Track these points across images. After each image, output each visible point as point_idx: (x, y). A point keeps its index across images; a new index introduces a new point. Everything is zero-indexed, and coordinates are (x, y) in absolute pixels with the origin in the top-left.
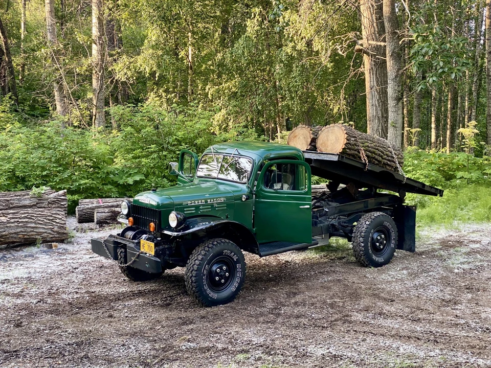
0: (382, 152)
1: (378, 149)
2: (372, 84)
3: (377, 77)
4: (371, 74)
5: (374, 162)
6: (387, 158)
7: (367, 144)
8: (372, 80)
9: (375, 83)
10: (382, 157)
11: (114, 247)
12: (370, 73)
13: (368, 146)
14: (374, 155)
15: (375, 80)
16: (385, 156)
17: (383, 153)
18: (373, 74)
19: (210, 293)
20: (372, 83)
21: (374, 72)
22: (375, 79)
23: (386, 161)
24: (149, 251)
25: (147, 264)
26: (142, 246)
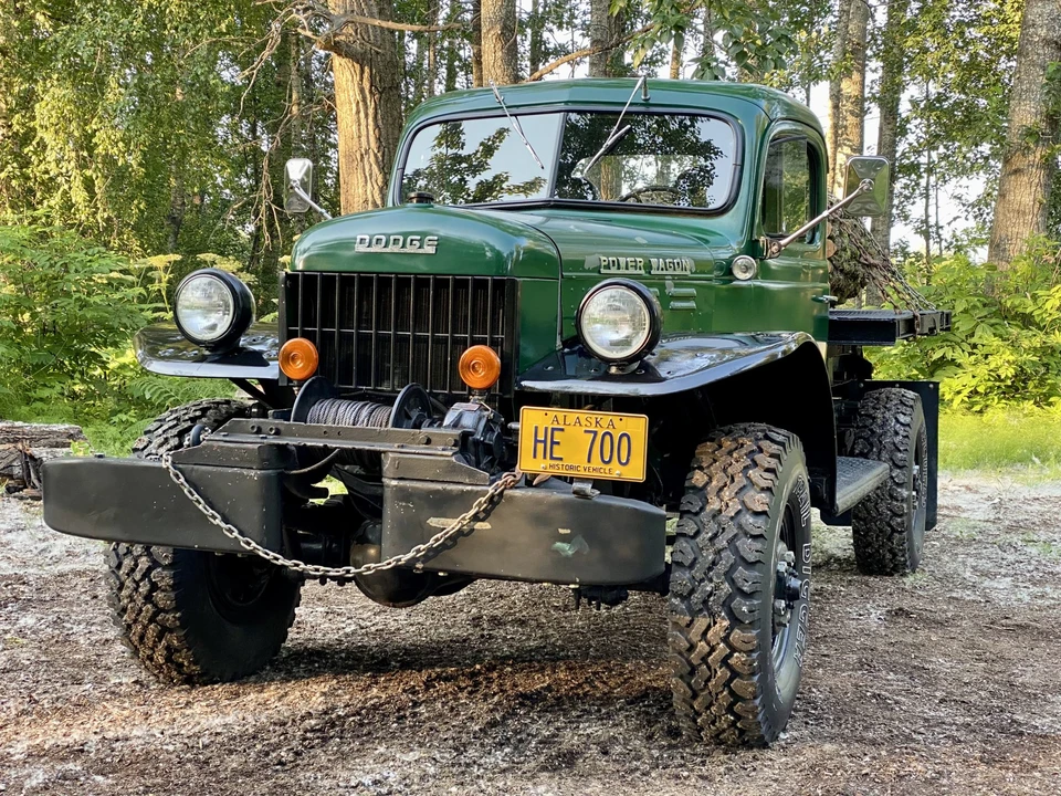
2: (364, 145)
3: (377, 126)
4: (362, 115)
8: (364, 132)
9: (372, 139)
11: (265, 480)
12: (358, 112)
15: (371, 132)
18: (367, 115)
20: (363, 139)
21: (371, 111)
22: (371, 128)
24: (596, 462)
25: (564, 542)
26: (536, 441)
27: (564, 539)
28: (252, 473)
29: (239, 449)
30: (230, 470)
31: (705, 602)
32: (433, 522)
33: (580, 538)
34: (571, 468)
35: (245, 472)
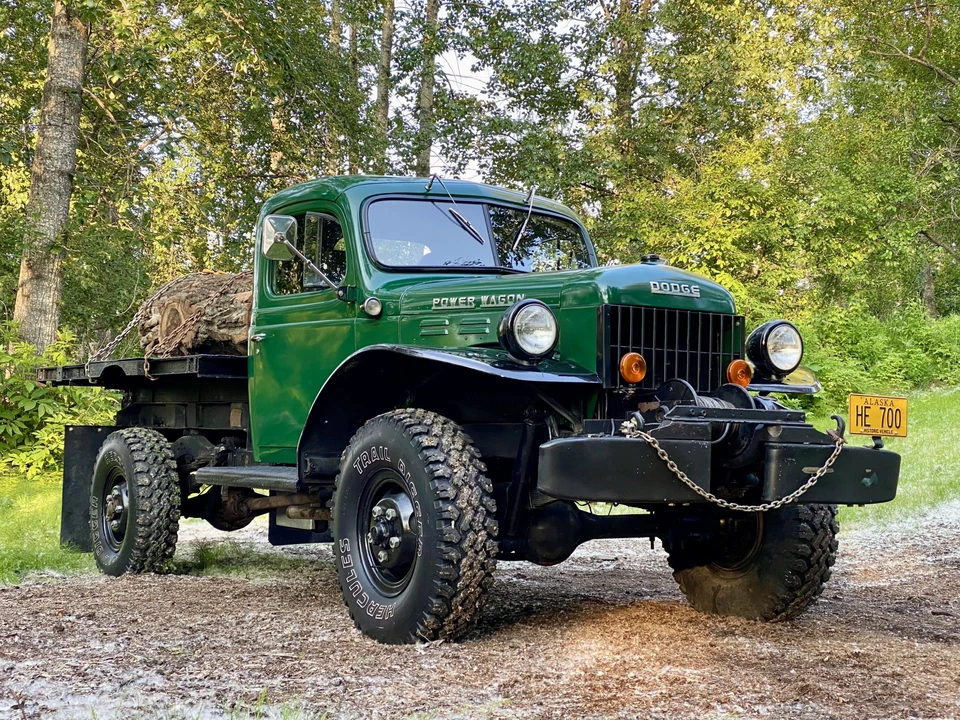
11: (710, 448)
24: (886, 427)
25: (867, 477)
26: (858, 415)
27: (868, 475)
28: (704, 443)
29: (696, 426)
30: (690, 442)
31: (821, 523)
32: (806, 470)
33: (875, 475)
34: (875, 431)
35: (700, 442)
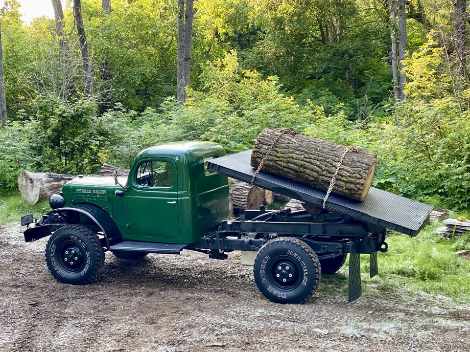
0: (318, 166)
1: (310, 163)
5: (306, 177)
6: (329, 175)
7: (291, 155)
10: (318, 172)
13: (291, 157)
14: (302, 169)
16: (324, 173)
17: (321, 168)
19: (58, 270)
23: (326, 178)
